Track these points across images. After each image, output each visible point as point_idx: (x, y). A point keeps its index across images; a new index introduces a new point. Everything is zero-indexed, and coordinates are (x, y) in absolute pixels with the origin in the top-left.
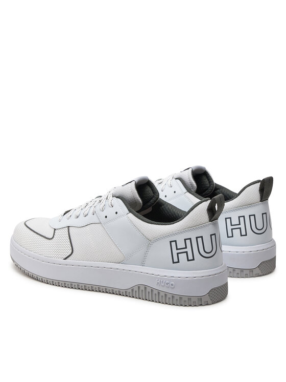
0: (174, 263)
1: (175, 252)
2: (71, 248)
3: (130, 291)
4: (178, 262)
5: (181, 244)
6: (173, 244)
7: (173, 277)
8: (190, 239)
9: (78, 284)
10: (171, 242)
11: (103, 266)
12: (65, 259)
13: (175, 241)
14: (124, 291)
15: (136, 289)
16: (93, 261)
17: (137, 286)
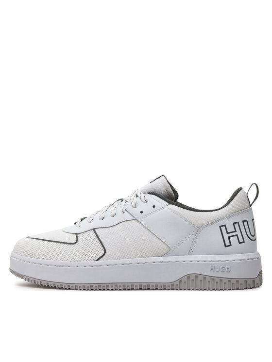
0: (226, 246)
1: (226, 236)
2: (102, 248)
3: (178, 282)
4: (230, 245)
5: (230, 228)
6: (223, 228)
7: (228, 261)
8: (238, 223)
9: (116, 284)
10: (220, 227)
11: (144, 261)
12: (97, 260)
13: (225, 226)
14: (170, 284)
15: (185, 279)
16: (131, 258)
17: (186, 277)
